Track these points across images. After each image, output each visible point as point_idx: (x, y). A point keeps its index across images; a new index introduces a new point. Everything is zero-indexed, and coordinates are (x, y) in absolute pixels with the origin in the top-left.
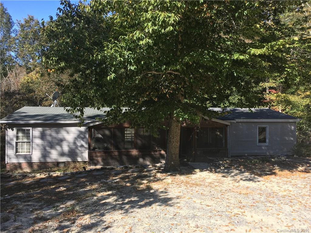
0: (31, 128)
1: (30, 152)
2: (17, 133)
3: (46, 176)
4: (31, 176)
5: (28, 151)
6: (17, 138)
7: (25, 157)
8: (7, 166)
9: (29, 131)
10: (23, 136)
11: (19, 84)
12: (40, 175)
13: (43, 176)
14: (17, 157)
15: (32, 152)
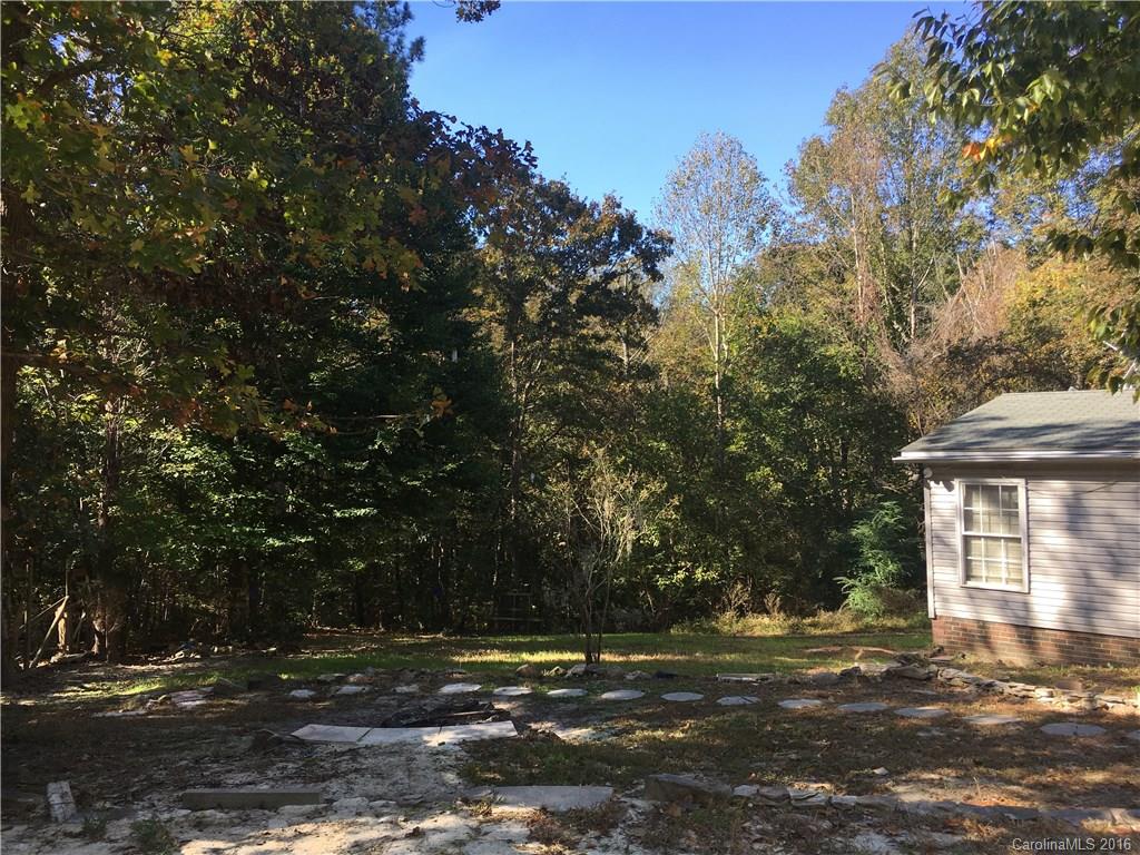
0: (1019, 482)
1: (1021, 581)
2: (968, 501)
3: (1078, 704)
4: (1010, 691)
5: (1013, 576)
6: (969, 518)
7: (1004, 601)
8: (934, 629)
9: (1013, 494)
10: (989, 514)
11: (1000, 314)
12: (1051, 696)
13: (1062, 704)
14: (971, 597)
15: (1030, 582)
